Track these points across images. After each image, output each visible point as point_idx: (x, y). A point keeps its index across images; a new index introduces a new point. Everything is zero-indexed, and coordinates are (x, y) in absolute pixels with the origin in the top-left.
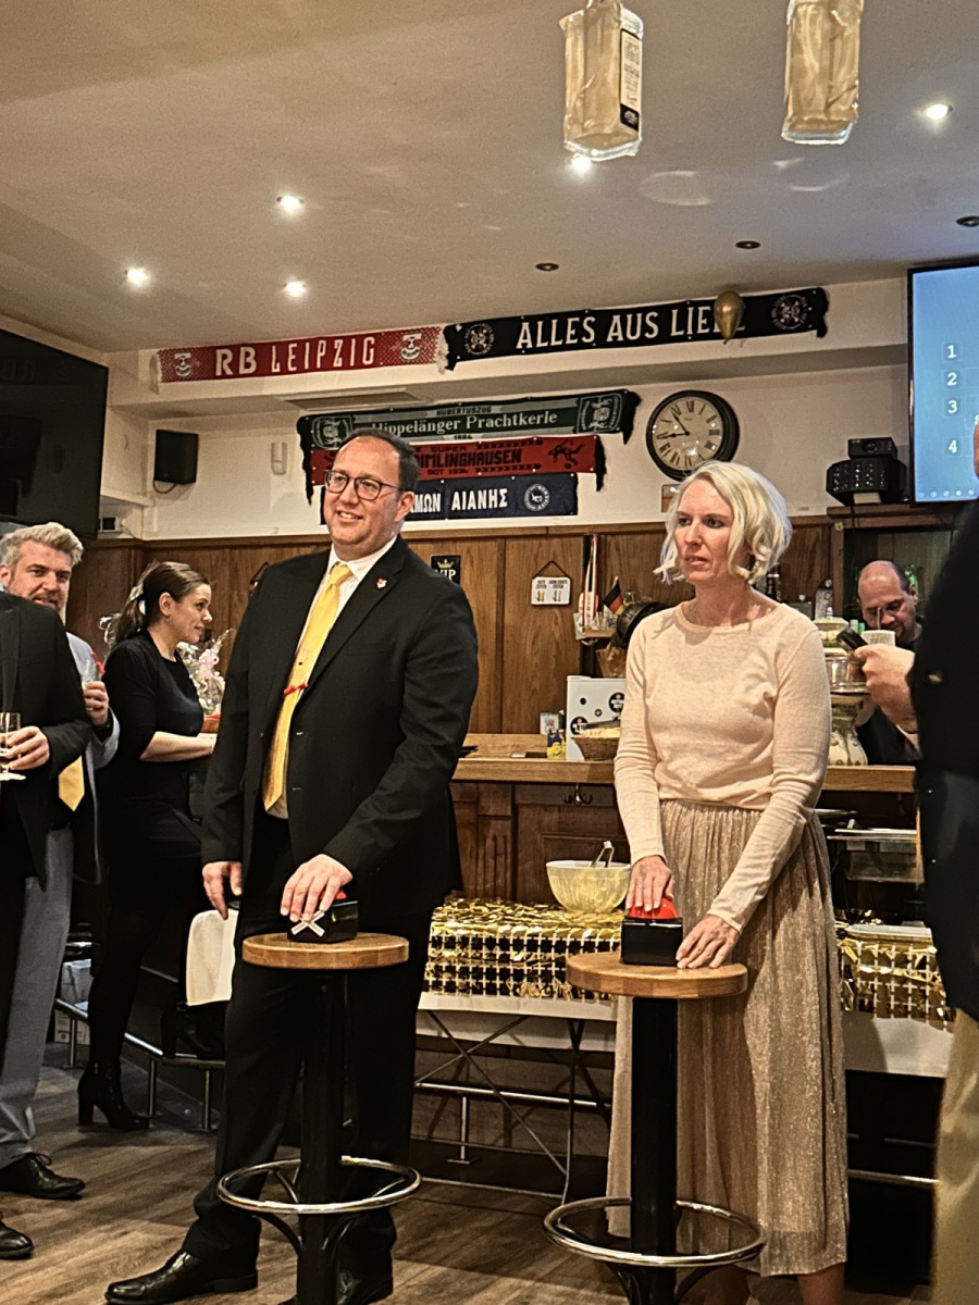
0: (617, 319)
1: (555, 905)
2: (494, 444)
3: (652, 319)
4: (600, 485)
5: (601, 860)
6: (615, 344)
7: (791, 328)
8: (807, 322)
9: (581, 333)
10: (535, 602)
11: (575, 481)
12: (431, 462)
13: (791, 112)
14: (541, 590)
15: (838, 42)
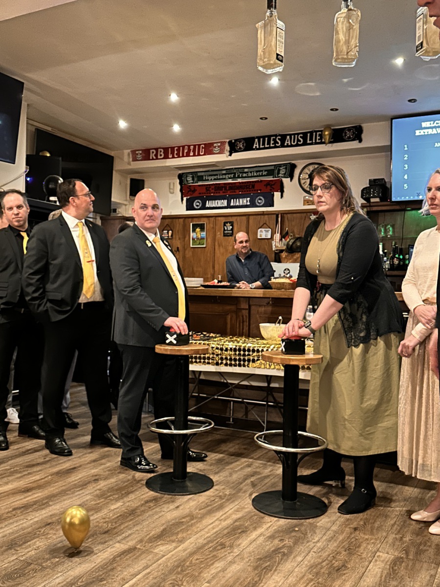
0: (288, 137)
1: (263, 338)
2: (245, 182)
3: (301, 137)
4: (282, 196)
5: (278, 323)
6: (288, 146)
7: (350, 139)
8: (355, 137)
9: (276, 142)
10: (259, 237)
11: (273, 195)
12: (224, 189)
13: (335, 55)
14: (261, 233)
15: (351, 30)
